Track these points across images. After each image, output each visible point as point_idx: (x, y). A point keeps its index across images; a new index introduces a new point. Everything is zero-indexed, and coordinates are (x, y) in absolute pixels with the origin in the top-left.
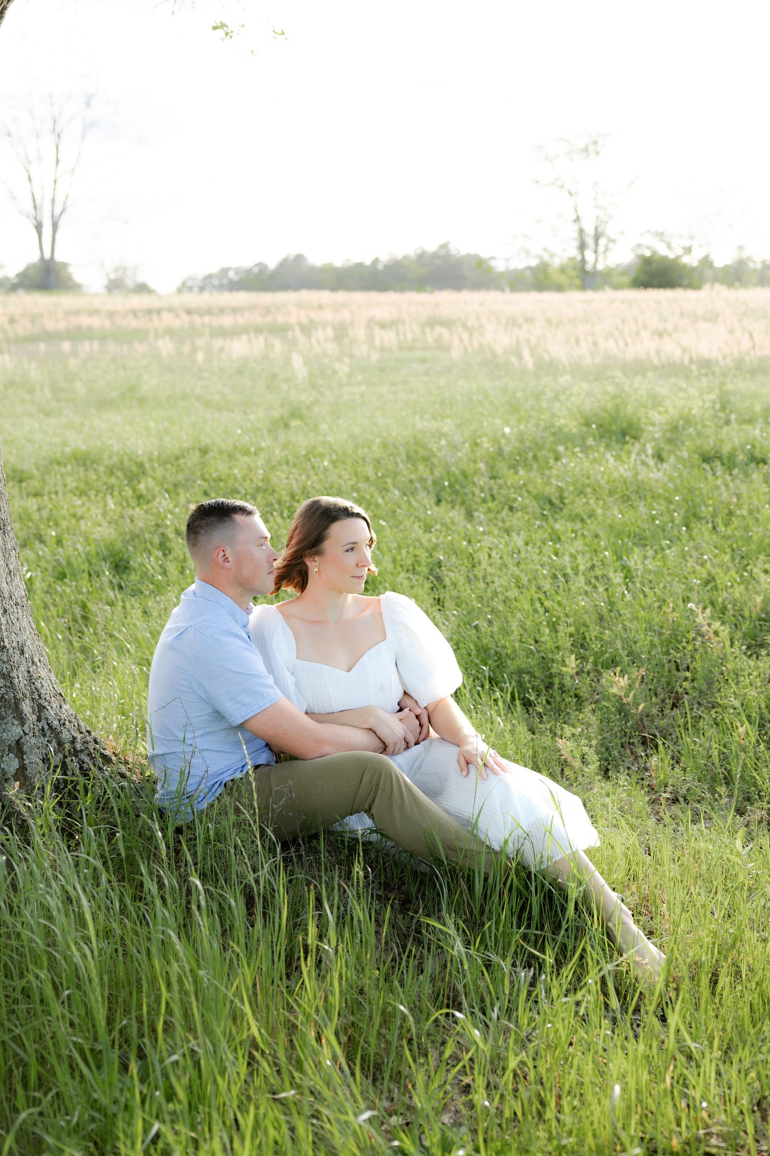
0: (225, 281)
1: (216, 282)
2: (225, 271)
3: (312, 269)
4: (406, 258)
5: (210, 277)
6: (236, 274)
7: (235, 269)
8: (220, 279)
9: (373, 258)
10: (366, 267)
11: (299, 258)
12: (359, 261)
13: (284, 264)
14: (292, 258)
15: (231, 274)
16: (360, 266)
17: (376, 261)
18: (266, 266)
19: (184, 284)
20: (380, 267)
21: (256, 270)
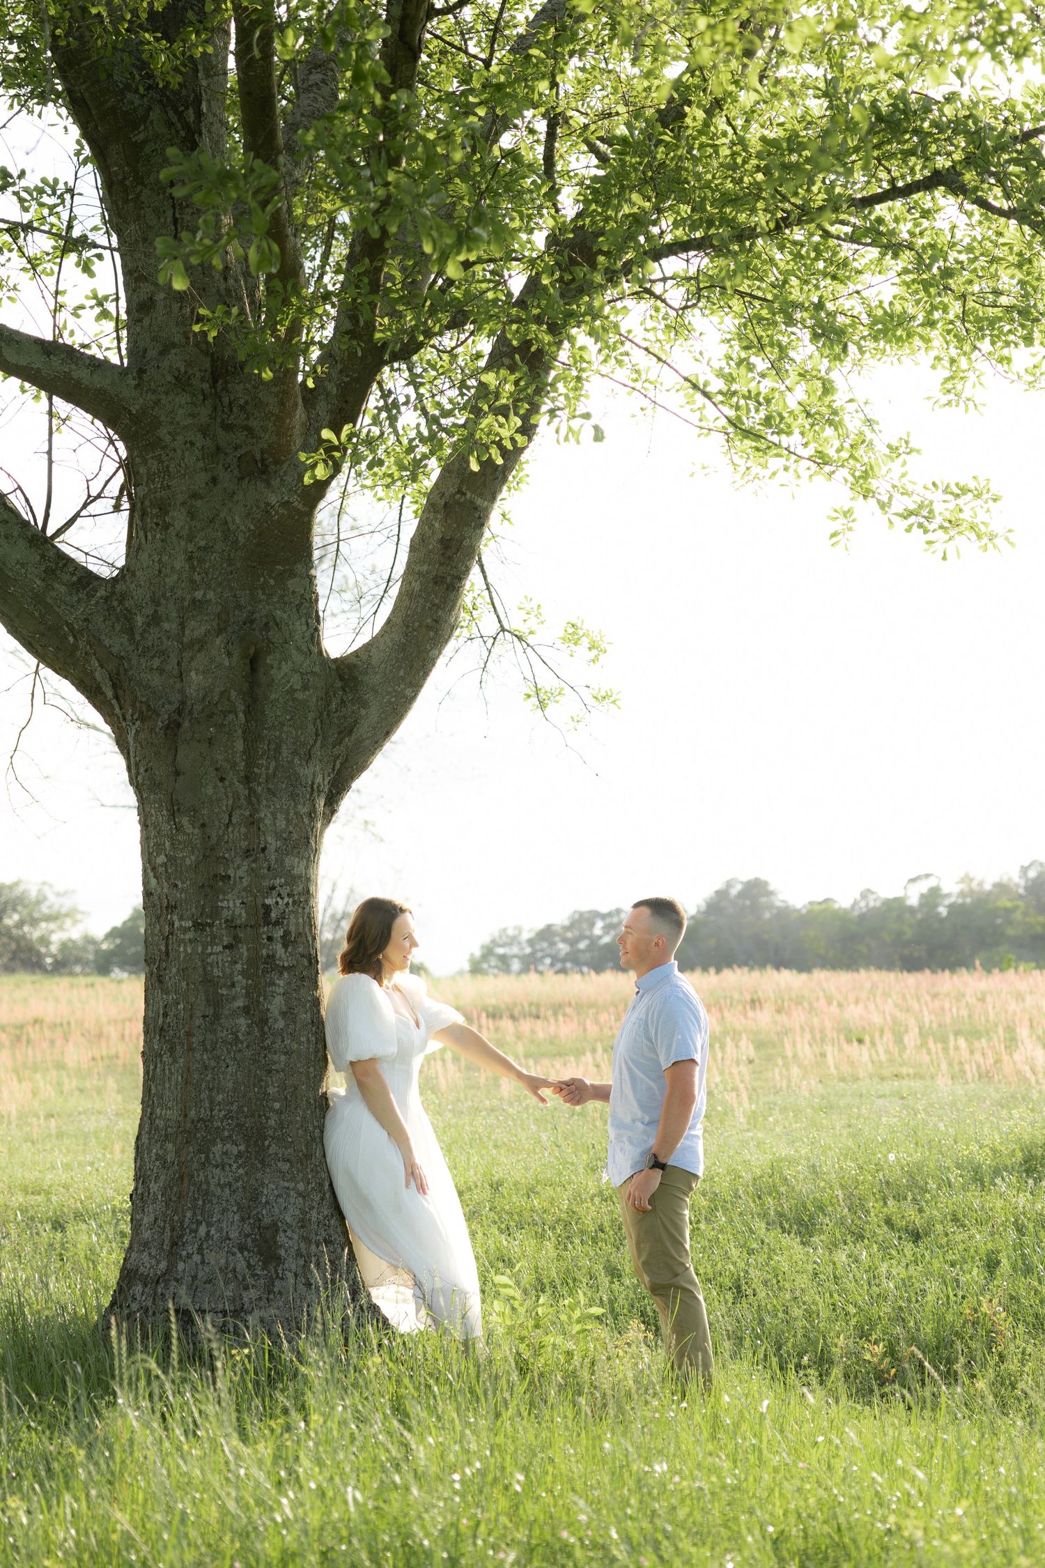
0: (583, 946)
1: (563, 948)
2: (584, 920)
3: (784, 913)
4: (1001, 888)
5: (547, 934)
6: (607, 928)
8: (573, 943)
9: (924, 887)
10: (912, 910)
11: (756, 890)
12: (891, 895)
15: (598, 930)
16: (895, 907)
17: (933, 896)
19: (488, 952)
20: (943, 911)
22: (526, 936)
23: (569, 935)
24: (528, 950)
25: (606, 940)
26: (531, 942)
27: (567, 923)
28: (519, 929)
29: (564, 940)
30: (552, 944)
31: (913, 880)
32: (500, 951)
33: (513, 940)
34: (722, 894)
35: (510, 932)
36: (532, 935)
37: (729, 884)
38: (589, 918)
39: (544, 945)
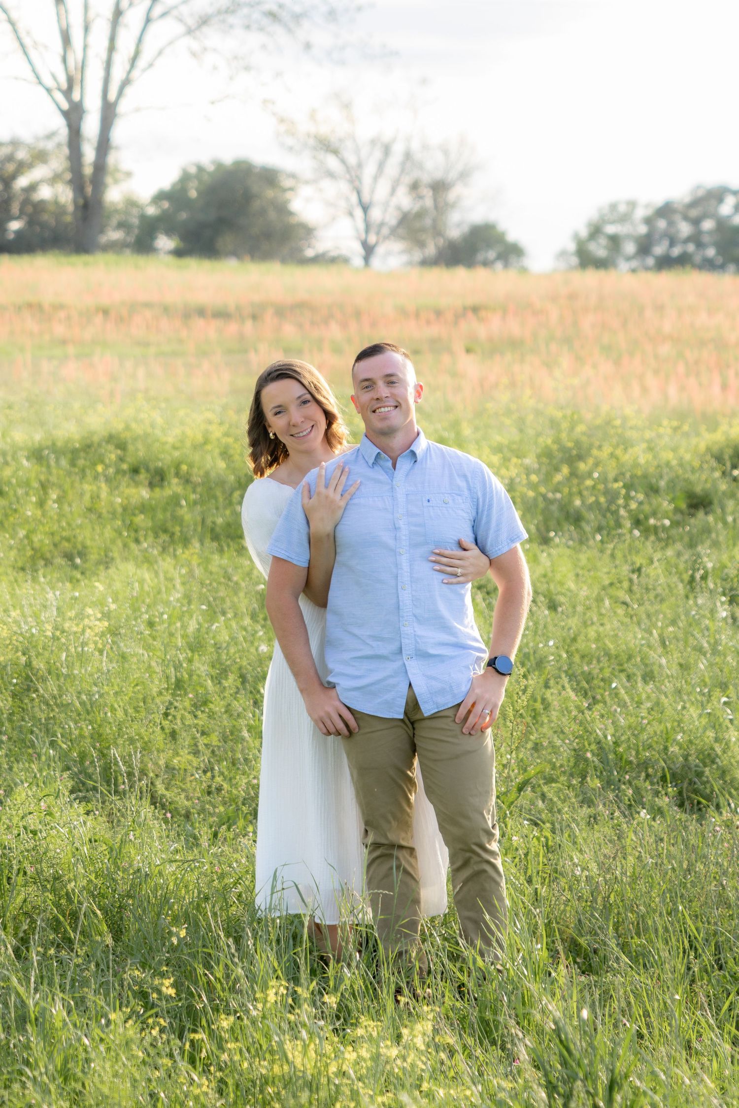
22: (640, 213)
23: (694, 213)
24: (643, 229)
26: (648, 221)
27: (687, 200)
28: (632, 204)
29: (686, 218)
30: (671, 223)
32: (610, 229)
33: (624, 218)
35: (622, 208)
36: (649, 212)
38: (717, 195)
39: (662, 224)
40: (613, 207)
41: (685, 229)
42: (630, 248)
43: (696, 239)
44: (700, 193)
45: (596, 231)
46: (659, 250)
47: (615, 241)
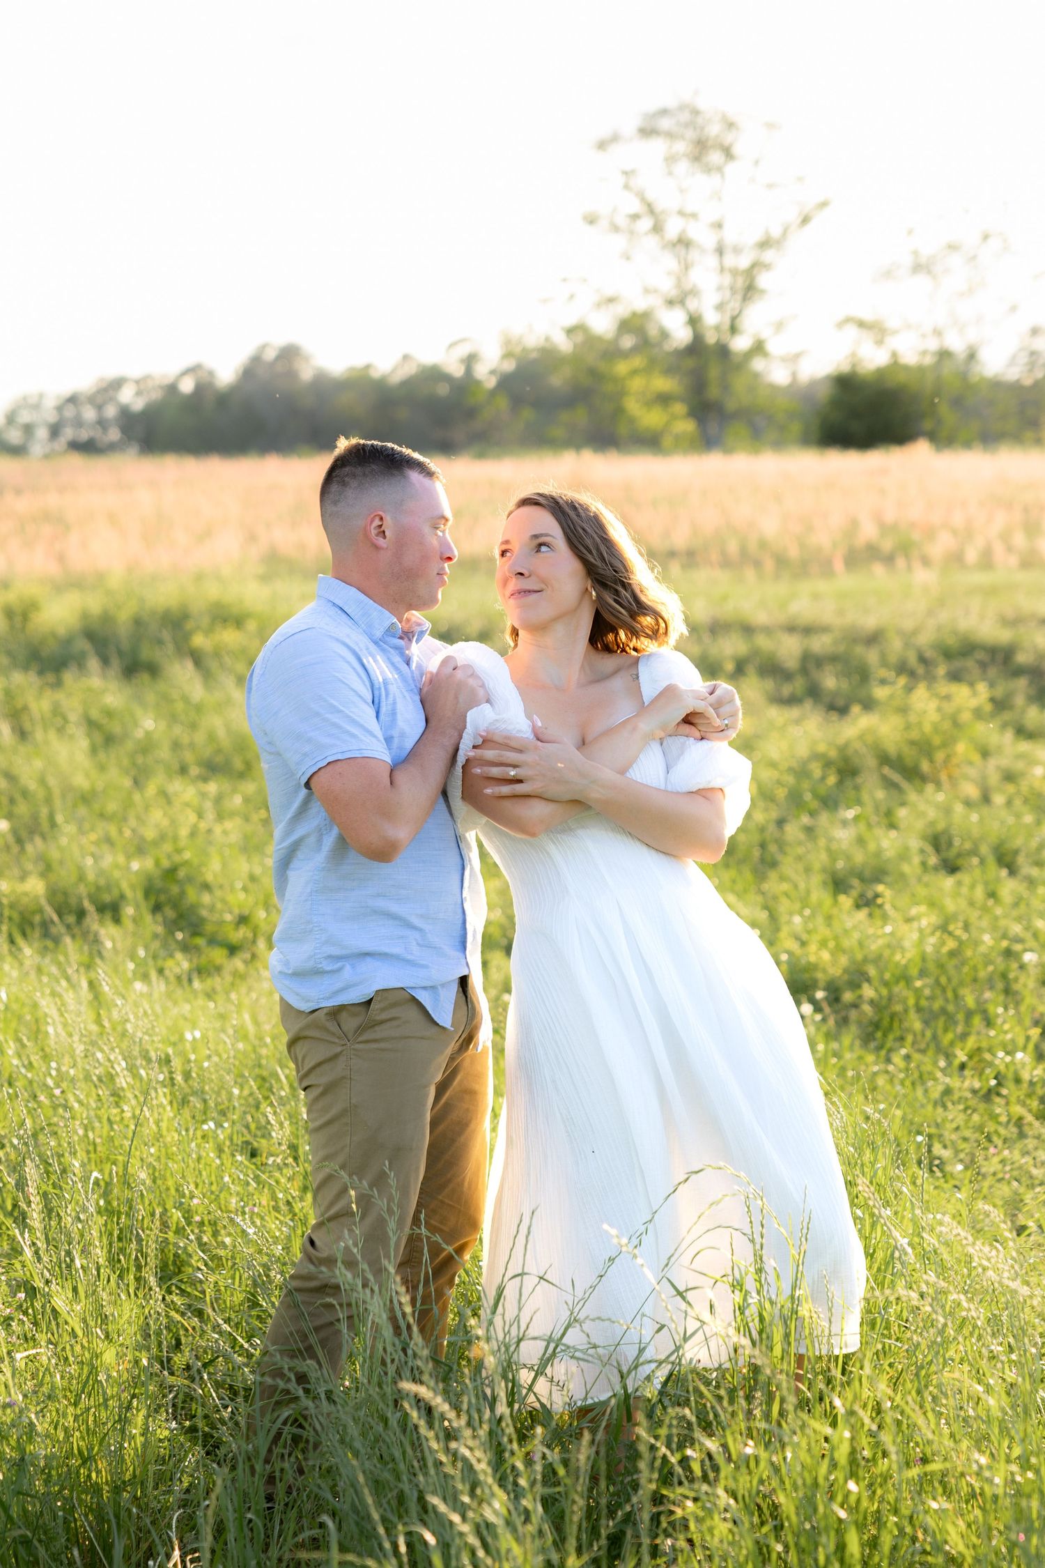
0: (111, 412)
2: (109, 387)
4: (544, 352)
5: (73, 400)
7: (137, 382)
8: (99, 408)
9: (463, 351)
11: (289, 353)
12: (429, 362)
13: (250, 372)
14: (270, 355)
15: (127, 396)
16: (434, 375)
17: (470, 360)
18: (211, 373)
20: (483, 377)
21: (187, 386)
22: (50, 403)
23: (98, 400)
24: (52, 417)
25: (138, 405)
26: (58, 409)
27: (94, 390)
28: (41, 396)
29: (91, 405)
30: (78, 411)
31: (453, 345)
32: (24, 418)
33: (37, 407)
34: (256, 360)
35: (32, 399)
36: (58, 402)
37: (264, 347)
38: (117, 384)
39: (69, 412)
40: (25, 399)
41: (89, 414)
42: (42, 433)
43: (102, 423)
44: (104, 385)
45: (11, 419)
46: (69, 433)
47: (28, 429)
